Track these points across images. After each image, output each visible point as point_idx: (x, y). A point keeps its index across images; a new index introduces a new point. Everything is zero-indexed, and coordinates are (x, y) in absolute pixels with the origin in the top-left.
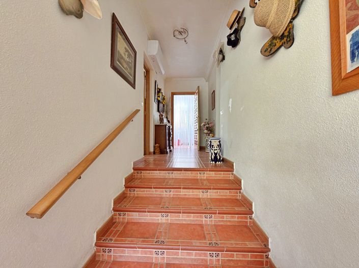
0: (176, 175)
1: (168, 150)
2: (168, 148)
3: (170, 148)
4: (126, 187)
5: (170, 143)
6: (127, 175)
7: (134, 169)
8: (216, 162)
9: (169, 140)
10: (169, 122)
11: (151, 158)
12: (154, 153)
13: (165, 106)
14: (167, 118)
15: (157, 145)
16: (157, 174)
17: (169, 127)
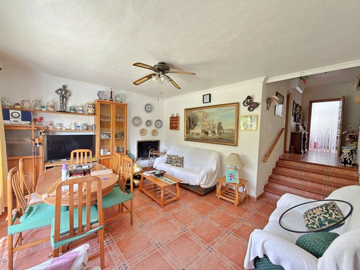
0: (307, 166)
1: (302, 152)
2: (302, 150)
3: (304, 150)
4: (276, 166)
5: (304, 146)
6: (276, 161)
7: (279, 159)
8: (345, 164)
9: (304, 143)
10: (304, 128)
11: (288, 155)
12: (290, 152)
13: (302, 116)
14: (303, 125)
15: (293, 147)
16: (294, 164)
17: (305, 134)
